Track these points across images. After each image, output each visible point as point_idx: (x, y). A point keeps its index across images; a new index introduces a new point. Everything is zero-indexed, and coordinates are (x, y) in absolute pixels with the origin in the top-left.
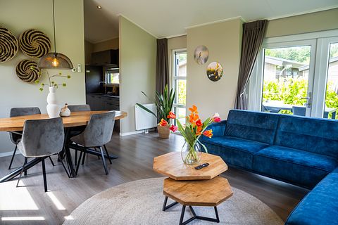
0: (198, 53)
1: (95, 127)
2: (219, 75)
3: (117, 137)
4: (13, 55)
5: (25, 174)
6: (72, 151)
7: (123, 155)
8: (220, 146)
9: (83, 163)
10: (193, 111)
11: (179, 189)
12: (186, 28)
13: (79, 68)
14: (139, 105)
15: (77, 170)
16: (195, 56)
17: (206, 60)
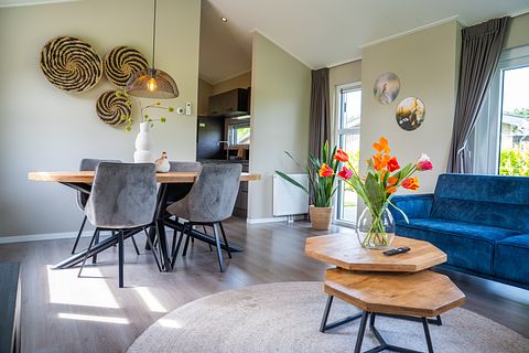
0: (380, 86)
1: (207, 188)
2: (418, 119)
3: (241, 224)
4: (94, 82)
5: (94, 261)
6: (169, 231)
7: (250, 247)
8: (426, 229)
9: (184, 254)
10: (381, 149)
11: (355, 284)
12: (361, 47)
13: (188, 108)
14: (279, 173)
15: (174, 261)
16: (375, 92)
17: (394, 96)
